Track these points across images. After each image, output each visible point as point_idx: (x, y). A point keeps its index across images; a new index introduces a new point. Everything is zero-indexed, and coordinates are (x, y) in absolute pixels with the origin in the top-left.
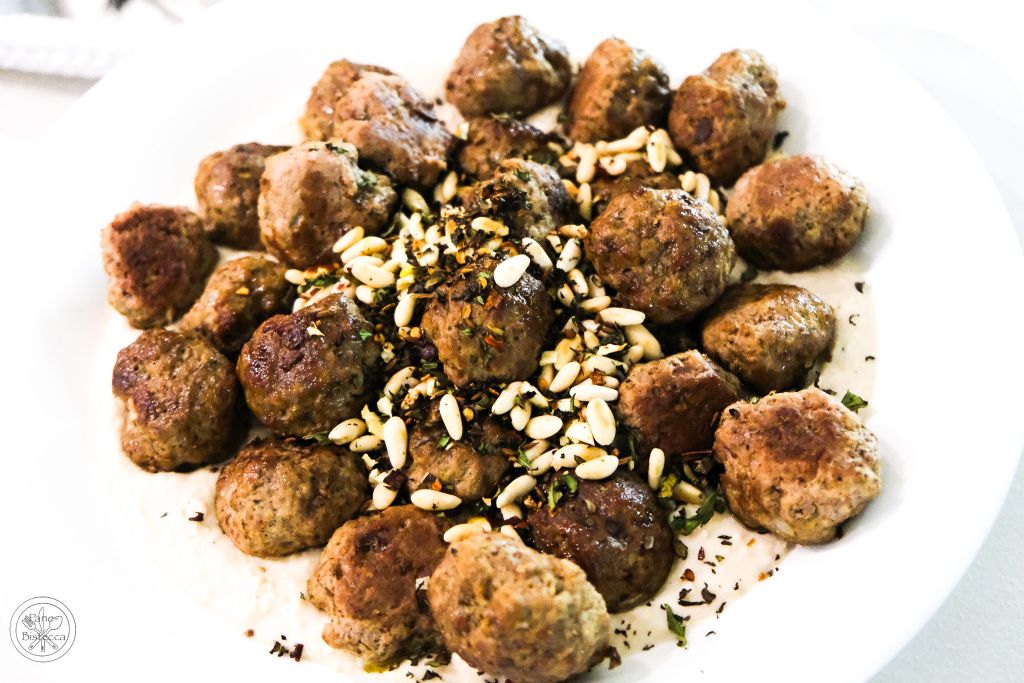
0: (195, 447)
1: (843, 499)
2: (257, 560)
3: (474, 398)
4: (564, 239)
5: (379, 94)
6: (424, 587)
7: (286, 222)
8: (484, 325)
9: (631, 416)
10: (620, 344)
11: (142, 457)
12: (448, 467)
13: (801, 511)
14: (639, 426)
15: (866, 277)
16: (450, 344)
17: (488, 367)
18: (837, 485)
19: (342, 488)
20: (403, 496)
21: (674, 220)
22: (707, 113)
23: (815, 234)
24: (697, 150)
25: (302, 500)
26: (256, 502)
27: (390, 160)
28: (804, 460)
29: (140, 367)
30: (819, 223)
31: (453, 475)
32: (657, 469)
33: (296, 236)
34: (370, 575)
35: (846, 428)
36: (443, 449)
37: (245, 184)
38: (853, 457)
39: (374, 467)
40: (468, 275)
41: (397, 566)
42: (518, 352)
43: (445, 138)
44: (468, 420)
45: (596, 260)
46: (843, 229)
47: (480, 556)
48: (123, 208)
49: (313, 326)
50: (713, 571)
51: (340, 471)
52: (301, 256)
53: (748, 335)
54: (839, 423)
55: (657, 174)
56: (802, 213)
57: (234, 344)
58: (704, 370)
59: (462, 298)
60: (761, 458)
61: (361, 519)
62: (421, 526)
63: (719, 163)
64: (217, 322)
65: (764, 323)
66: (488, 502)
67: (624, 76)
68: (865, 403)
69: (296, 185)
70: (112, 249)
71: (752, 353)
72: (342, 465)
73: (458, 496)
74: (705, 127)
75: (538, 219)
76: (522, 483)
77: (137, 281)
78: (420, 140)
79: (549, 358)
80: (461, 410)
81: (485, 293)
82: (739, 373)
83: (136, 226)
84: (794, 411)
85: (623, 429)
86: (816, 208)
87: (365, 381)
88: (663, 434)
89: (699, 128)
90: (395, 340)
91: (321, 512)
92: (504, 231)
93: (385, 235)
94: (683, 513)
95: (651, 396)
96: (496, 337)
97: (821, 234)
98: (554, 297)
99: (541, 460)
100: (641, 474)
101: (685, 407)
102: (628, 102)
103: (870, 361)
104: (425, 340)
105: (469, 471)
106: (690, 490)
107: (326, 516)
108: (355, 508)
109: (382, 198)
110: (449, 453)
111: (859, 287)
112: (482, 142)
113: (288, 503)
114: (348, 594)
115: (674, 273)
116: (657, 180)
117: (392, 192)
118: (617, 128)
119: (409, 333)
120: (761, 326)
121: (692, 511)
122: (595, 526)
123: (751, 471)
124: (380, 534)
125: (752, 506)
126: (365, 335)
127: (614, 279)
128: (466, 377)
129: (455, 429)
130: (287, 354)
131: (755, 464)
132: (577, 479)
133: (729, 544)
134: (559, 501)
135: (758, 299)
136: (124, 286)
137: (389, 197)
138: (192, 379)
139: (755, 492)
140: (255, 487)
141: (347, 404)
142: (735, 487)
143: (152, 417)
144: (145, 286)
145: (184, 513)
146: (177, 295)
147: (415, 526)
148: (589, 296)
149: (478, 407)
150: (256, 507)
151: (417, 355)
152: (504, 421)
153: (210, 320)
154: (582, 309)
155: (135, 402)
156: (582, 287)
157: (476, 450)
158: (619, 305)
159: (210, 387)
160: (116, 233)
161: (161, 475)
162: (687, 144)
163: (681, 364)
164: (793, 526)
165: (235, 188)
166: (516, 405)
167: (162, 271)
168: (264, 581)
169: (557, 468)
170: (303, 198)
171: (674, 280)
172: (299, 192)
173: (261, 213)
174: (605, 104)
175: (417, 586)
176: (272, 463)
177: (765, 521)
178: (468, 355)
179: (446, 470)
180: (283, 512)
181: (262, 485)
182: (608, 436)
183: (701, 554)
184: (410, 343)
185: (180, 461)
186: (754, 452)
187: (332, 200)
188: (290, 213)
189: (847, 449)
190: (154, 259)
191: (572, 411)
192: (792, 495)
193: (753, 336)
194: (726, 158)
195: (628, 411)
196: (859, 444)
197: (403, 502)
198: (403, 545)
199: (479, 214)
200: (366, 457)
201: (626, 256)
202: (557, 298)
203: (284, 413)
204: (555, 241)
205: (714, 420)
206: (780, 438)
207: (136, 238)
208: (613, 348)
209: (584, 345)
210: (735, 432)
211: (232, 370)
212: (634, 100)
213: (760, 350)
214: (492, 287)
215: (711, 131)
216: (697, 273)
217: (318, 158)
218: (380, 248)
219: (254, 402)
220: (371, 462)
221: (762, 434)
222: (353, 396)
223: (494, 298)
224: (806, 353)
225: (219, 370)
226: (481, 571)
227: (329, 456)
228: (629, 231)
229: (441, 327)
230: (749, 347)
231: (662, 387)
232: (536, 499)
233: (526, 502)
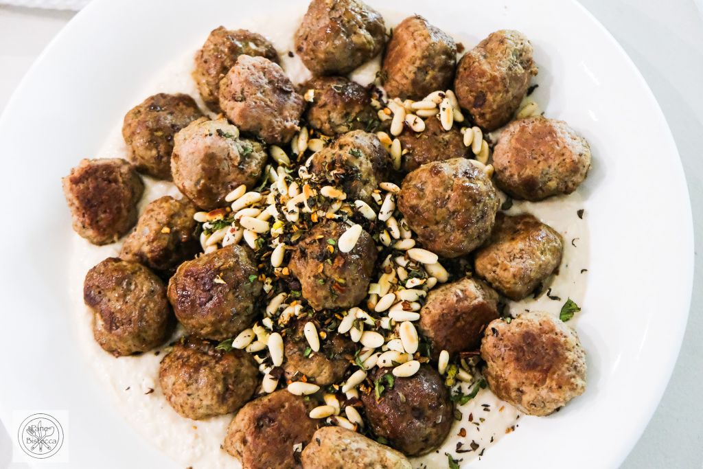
0: (143, 344)
2: (192, 420)
3: (326, 323)
4: (384, 193)
5: (251, 79)
6: (299, 451)
7: (193, 183)
8: (333, 277)
9: (428, 331)
10: (421, 278)
11: (109, 348)
13: (534, 405)
14: (433, 337)
15: (587, 206)
16: (310, 289)
17: (335, 302)
18: (558, 391)
19: (243, 381)
20: (282, 383)
21: (459, 196)
22: (482, 88)
23: (553, 184)
24: (474, 111)
25: (219, 395)
26: (189, 395)
27: (261, 129)
28: (538, 371)
29: (103, 293)
30: (556, 177)
31: (314, 373)
32: (444, 364)
33: (199, 192)
34: (265, 444)
35: (566, 349)
36: (307, 357)
37: (160, 140)
38: (569, 371)
39: (263, 363)
40: (320, 240)
41: (281, 437)
42: (354, 292)
43: (298, 104)
44: (323, 339)
46: (572, 181)
47: (335, 451)
48: (75, 163)
49: (218, 278)
50: (478, 429)
51: (240, 370)
52: (204, 203)
53: (505, 270)
54: (562, 346)
55: (446, 132)
56: (544, 173)
57: (162, 266)
58: (476, 298)
59: (317, 258)
60: (511, 367)
61: (256, 402)
62: (295, 407)
63: (489, 121)
64: (150, 252)
65: (518, 260)
66: (337, 387)
67: (424, 57)
68: (579, 309)
69: (198, 161)
70: (71, 196)
71: (508, 283)
72: (242, 365)
73: (318, 385)
74: (480, 99)
75: (365, 183)
76: (358, 376)
77: (92, 220)
78: (281, 110)
79: (376, 289)
80: (318, 332)
81: (333, 257)
82: (498, 290)
83: (87, 179)
84: (533, 335)
85: (423, 340)
86: (555, 169)
87: (254, 308)
88: (448, 341)
89: (476, 98)
90: (272, 275)
91: (231, 401)
92: (344, 196)
93: (260, 189)
94: (460, 388)
95: (442, 319)
96: (340, 284)
97: (558, 184)
98: (377, 240)
99: (370, 361)
100: (434, 367)
101: (463, 323)
102: (427, 73)
103: (584, 272)
104: (293, 277)
105: (324, 371)
106: (464, 375)
107: (234, 403)
108: (252, 393)
109: (257, 161)
110: (312, 359)
111: (580, 213)
112: (324, 105)
113: (210, 397)
114: (251, 458)
115: (458, 230)
116: (447, 137)
117: (263, 154)
118: (418, 92)
119: (281, 271)
120: (513, 263)
121: (465, 387)
122: (405, 412)
123: (504, 374)
124: (269, 415)
126: (252, 278)
127: (418, 230)
128: (321, 308)
129: (315, 345)
130: (203, 296)
131: (507, 371)
132: (394, 377)
133: (488, 410)
134: (382, 393)
135: (513, 239)
136: (83, 222)
137: (261, 159)
138: (138, 304)
139: (507, 388)
140: (188, 386)
141: (243, 322)
142: (493, 378)
143: (114, 328)
144: (97, 222)
145: (140, 386)
146: (120, 225)
147: (291, 407)
148: (401, 238)
149: (329, 330)
150: (189, 398)
151: (288, 285)
152: (346, 337)
153: (146, 249)
154: (397, 249)
155: (102, 317)
156: (396, 232)
157: (329, 359)
158: (421, 247)
159: (151, 310)
160: (74, 186)
162: (468, 107)
163: (461, 295)
165: (152, 142)
166: (353, 326)
167: (108, 211)
168: (197, 437)
169: (381, 367)
170: (203, 169)
171: (457, 236)
172: (200, 165)
174: (411, 76)
175: (294, 449)
176: (197, 369)
178: (322, 295)
179: (309, 370)
180: (206, 402)
181: (192, 384)
182: (413, 347)
183: (471, 418)
184: (282, 279)
185: (133, 351)
186: (507, 363)
187: (224, 169)
188: (195, 178)
190: (102, 203)
191: (390, 328)
192: (530, 395)
193: (509, 271)
194: (494, 117)
195: (426, 328)
196: (574, 361)
197: (282, 387)
198: (284, 422)
199: (326, 183)
200: (257, 357)
201: (426, 219)
202: (379, 240)
203: (202, 329)
204: (377, 197)
205: (482, 329)
206: (524, 355)
207: (88, 188)
208: (417, 282)
209: (397, 276)
210: (495, 347)
211: (164, 295)
212: (431, 73)
213: (513, 281)
214: (337, 254)
215: (485, 100)
216: (473, 230)
217: (212, 144)
218: (257, 200)
220: (260, 361)
221: (513, 351)
222: (246, 316)
223: (339, 260)
225: (156, 297)
226: (336, 462)
227: (233, 361)
228: (428, 202)
229: (303, 274)
230: (506, 278)
231: (449, 313)
232: (367, 386)
233: (361, 389)
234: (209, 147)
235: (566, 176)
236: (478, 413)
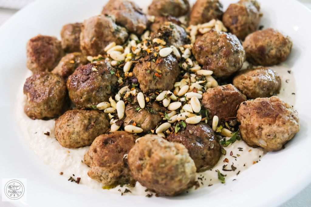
0: (49, 110)
1: (286, 131)
2: (67, 149)
3: (150, 95)
4: (185, 49)
5: (124, 4)
6: (126, 158)
7: (89, 39)
8: (155, 70)
9: (207, 104)
10: (203, 80)
11: (31, 114)
12: (139, 117)
13: (269, 135)
14: (209, 107)
16: (142, 75)
17: (155, 85)
18: (283, 126)
19: (100, 123)
20: (122, 128)
21: (224, 39)
22: (236, 14)
23: (273, 52)
24: (233, 27)
25: (85, 125)
27: (126, 23)
28: (270, 118)
29: (33, 82)
30: (275, 48)
31: (140, 121)
32: (216, 122)
33: (92, 45)
34: (107, 152)
35: (286, 107)
36: (137, 111)
37: (77, 32)
38: (289, 117)
39: (113, 118)
41: (117, 150)
42: (167, 80)
44: (147, 102)
45: (196, 54)
46: (283, 51)
47: (148, 141)
48: (34, 35)
49: (94, 67)
50: (236, 160)
51: (99, 118)
52: (94, 52)
53: (250, 80)
54: (284, 105)
56: (269, 44)
58: (234, 90)
59: (147, 60)
60: (255, 117)
61: (106, 134)
62: (127, 138)
64: (62, 71)
66: (153, 131)
67: (208, 3)
71: (251, 86)
72: (100, 116)
73: (142, 128)
74: (235, 19)
75: (176, 41)
76: (165, 125)
77: (36, 58)
78: (138, 20)
79: (177, 84)
80: (145, 98)
81: (156, 58)
83: (38, 41)
84: (267, 102)
85: (203, 108)
86: (274, 42)
87: (111, 88)
88: (218, 111)
89: (233, 20)
90: (124, 77)
91: (91, 130)
92: (164, 43)
93: (123, 45)
94: (225, 139)
95: (214, 97)
96: (159, 74)
97: (276, 52)
98: (181, 66)
99: (174, 118)
100: (210, 125)
101: (226, 102)
102: (209, 11)
103: (293, 94)
104: (134, 77)
105: (146, 119)
106: (228, 131)
107: (93, 132)
108: (104, 131)
109: (123, 35)
110: (140, 113)
111: (289, 72)
112: (159, 22)
113: (79, 126)
114: (98, 158)
115: (224, 58)
117: (126, 33)
118: (205, 19)
119: (128, 74)
120: (255, 78)
121: (228, 139)
122: (192, 138)
123: (251, 122)
125: (251, 135)
126: (112, 73)
127: (202, 60)
128: (147, 88)
129: (142, 104)
130: (85, 77)
131: (252, 119)
132: (186, 123)
133: (242, 150)
134: (179, 130)
136: (32, 60)
137: (125, 35)
138: (50, 86)
139: (252, 130)
140: (68, 120)
141: (104, 96)
142: (244, 129)
143: (35, 98)
144: (39, 60)
145: (43, 132)
147: (125, 137)
148: (193, 66)
149: (151, 97)
150: (68, 127)
152: (160, 103)
153: (60, 71)
154: (190, 70)
155: (30, 94)
156: (190, 62)
157: (150, 112)
158: (204, 69)
159: (56, 89)
160: (31, 43)
161: (37, 121)
162: (229, 25)
163: (225, 87)
164: (266, 142)
165: (73, 32)
166: (165, 98)
167: (46, 56)
168: (69, 155)
169: (179, 120)
170: (95, 31)
171: (223, 60)
172: (94, 29)
173: (81, 38)
174: (201, 12)
175: (124, 157)
176: (75, 113)
177: (256, 141)
178: (149, 79)
179: (138, 119)
180: (77, 129)
181: (71, 120)
182: (198, 109)
183: (231, 154)
184: (128, 78)
185: (44, 116)
186: (252, 115)
187: (105, 33)
188: (91, 36)
189: (287, 114)
190: (43, 52)
191: (185, 101)
192: (266, 129)
193: (252, 80)
194: (242, 30)
195: (205, 102)
196: (291, 113)
197: (122, 130)
198: (120, 143)
199: (156, 37)
200: (109, 114)
201: (207, 51)
203: (81, 98)
204: (182, 49)
205: (237, 107)
206: (262, 111)
207: (38, 45)
208: (201, 82)
209: (190, 81)
210: (245, 109)
211: (65, 85)
212: (211, 11)
213: (254, 85)
214: (158, 57)
215: (237, 20)
216: (232, 58)
218: (121, 50)
219: (72, 94)
220: (111, 116)
221: (255, 109)
222: (107, 94)
223: (159, 60)
224: (271, 88)
225: (60, 84)
226: (148, 146)
227: (96, 112)
228: (208, 43)
229: (140, 71)
230: (250, 84)
231: (218, 94)
232: (171, 131)
233: (167, 131)
234: (100, 19)
235: (280, 47)
236: (236, 152)
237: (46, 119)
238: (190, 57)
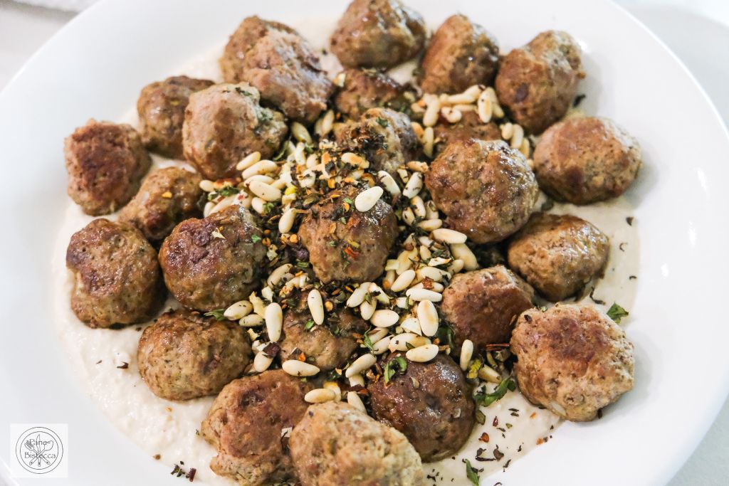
0: (124, 313)
1: (604, 393)
2: (166, 401)
3: (333, 294)
4: (411, 172)
5: (279, 49)
6: (287, 436)
7: (203, 144)
8: (345, 239)
9: (451, 314)
10: (446, 258)
11: (85, 316)
12: (312, 344)
13: (572, 399)
14: (456, 322)
15: (637, 214)
16: (319, 251)
17: (346, 271)
18: (601, 382)
19: (232, 354)
20: (277, 363)
21: (494, 166)
22: (525, 79)
23: (599, 180)
24: (516, 107)
25: (201, 363)
26: (167, 361)
27: (284, 101)
28: (577, 360)
29: (87, 249)
30: (603, 172)
31: (315, 351)
32: (467, 355)
33: (209, 156)
34: (249, 424)
35: (611, 337)
36: (308, 330)
37: (174, 110)
38: (614, 361)
39: (257, 339)
40: (335, 199)
41: (268, 418)
42: (369, 261)
43: (327, 85)
44: (328, 310)
45: (434, 191)
46: (621, 178)
47: (330, 421)
48: (81, 122)
49: (217, 231)
50: (503, 435)
51: (230, 341)
53: (543, 257)
54: (605, 333)
55: (484, 124)
56: (590, 164)
57: (159, 234)
58: (508, 283)
59: (330, 217)
60: (546, 354)
61: (244, 379)
62: (289, 388)
63: (531, 118)
64: (148, 215)
65: (556, 249)
66: (339, 372)
67: (465, 46)
68: (627, 313)
69: (212, 117)
70: (71, 154)
71: (545, 271)
72: (232, 337)
73: (319, 367)
74: (523, 90)
75: (391, 156)
76: (365, 360)
77: (89, 180)
78: (307, 86)
79: (393, 265)
80: (324, 302)
81: (348, 215)
82: (534, 285)
83: (91, 138)
84: (573, 322)
85: (444, 325)
86: (602, 161)
87: (254, 273)
88: (474, 330)
89: (518, 91)
90: (278, 243)
91: (215, 372)
92: (366, 165)
93: (276, 159)
94: (484, 388)
95: (467, 301)
96: (354, 249)
97: (605, 180)
98: (400, 218)
99: (381, 343)
100: (456, 358)
101: (492, 310)
102: (466, 66)
103: (633, 279)
104: (300, 245)
105: (327, 348)
106: (490, 372)
107: (218, 375)
108: (240, 369)
109: (276, 131)
110: (313, 334)
111: (629, 221)
112: (354, 89)
113: (190, 365)
114: (230, 437)
115: (491, 207)
116: (484, 128)
117: (284, 126)
118: (456, 85)
119: (289, 238)
120: (552, 251)
121: (491, 388)
122: (417, 399)
123: (537, 364)
124: (258, 392)
125: (536, 390)
126: (256, 239)
127: (446, 207)
128: (329, 277)
129: (318, 317)
130: (198, 251)
131: (541, 360)
132: (407, 361)
133: (517, 415)
134: (392, 377)
135: (553, 229)
136: (79, 183)
137: (281, 130)
138: (125, 262)
139: (539, 380)
140: (167, 350)
141: (240, 290)
142: (524, 374)
143: (94, 288)
144: (95, 184)
145: (114, 361)
146: (119, 192)
147: (284, 387)
148: (426, 219)
149: (336, 301)
150: (167, 365)
151: (293, 255)
152: (355, 313)
153: (142, 215)
154: (419, 228)
155: (82, 276)
156: (421, 211)
157: (333, 333)
158: (448, 227)
159: (138, 269)
160: (75, 143)
161: (99, 332)
162: (509, 102)
163: (491, 277)
164: (565, 409)
165: (167, 112)
166: (365, 300)
167: (108, 174)
168: (170, 419)
169: (392, 350)
170: (217, 128)
171: (490, 213)
172: (213, 123)
173: (185, 135)
174: (449, 67)
175: (282, 434)
176: (180, 333)
177: (544, 402)
178: (332, 260)
179: (310, 346)
180: (187, 370)
181: (172, 349)
182: (432, 329)
183: (495, 424)
184: (288, 247)
185: (113, 322)
186: (541, 351)
187: (238, 131)
188: (206, 138)
189: (611, 355)
190: (103, 165)
191: (407, 308)
192: (567, 387)
193: (547, 259)
194: (537, 115)
195: (448, 311)
196: (619, 351)
197: (277, 367)
198: (274, 402)
199: (347, 150)
200: (251, 331)
201: (457, 192)
202: (402, 219)
203: (192, 293)
204: (403, 173)
205: (512, 320)
206: (561, 342)
207: (90, 147)
208: (441, 261)
209: (419, 256)
210: (528, 334)
211: (155, 258)
212: (471, 66)
213: (551, 269)
214: (352, 212)
215: (527, 93)
216: (509, 208)
217: (229, 99)
218: (271, 170)
219: (170, 283)
220: (254, 335)
221: (548, 337)
222: (244, 284)
223: (354, 219)
225: (146, 256)
226: (330, 433)
227: (223, 330)
228: (459, 172)
229: (313, 237)
230: (543, 266)
231: (475, 295)
232: (375, 372)
233: (368, 375)
234: (226, 102)
235: (615, 170)
236: (505, 418)
237: (117, 327)
238: (419, 194)
